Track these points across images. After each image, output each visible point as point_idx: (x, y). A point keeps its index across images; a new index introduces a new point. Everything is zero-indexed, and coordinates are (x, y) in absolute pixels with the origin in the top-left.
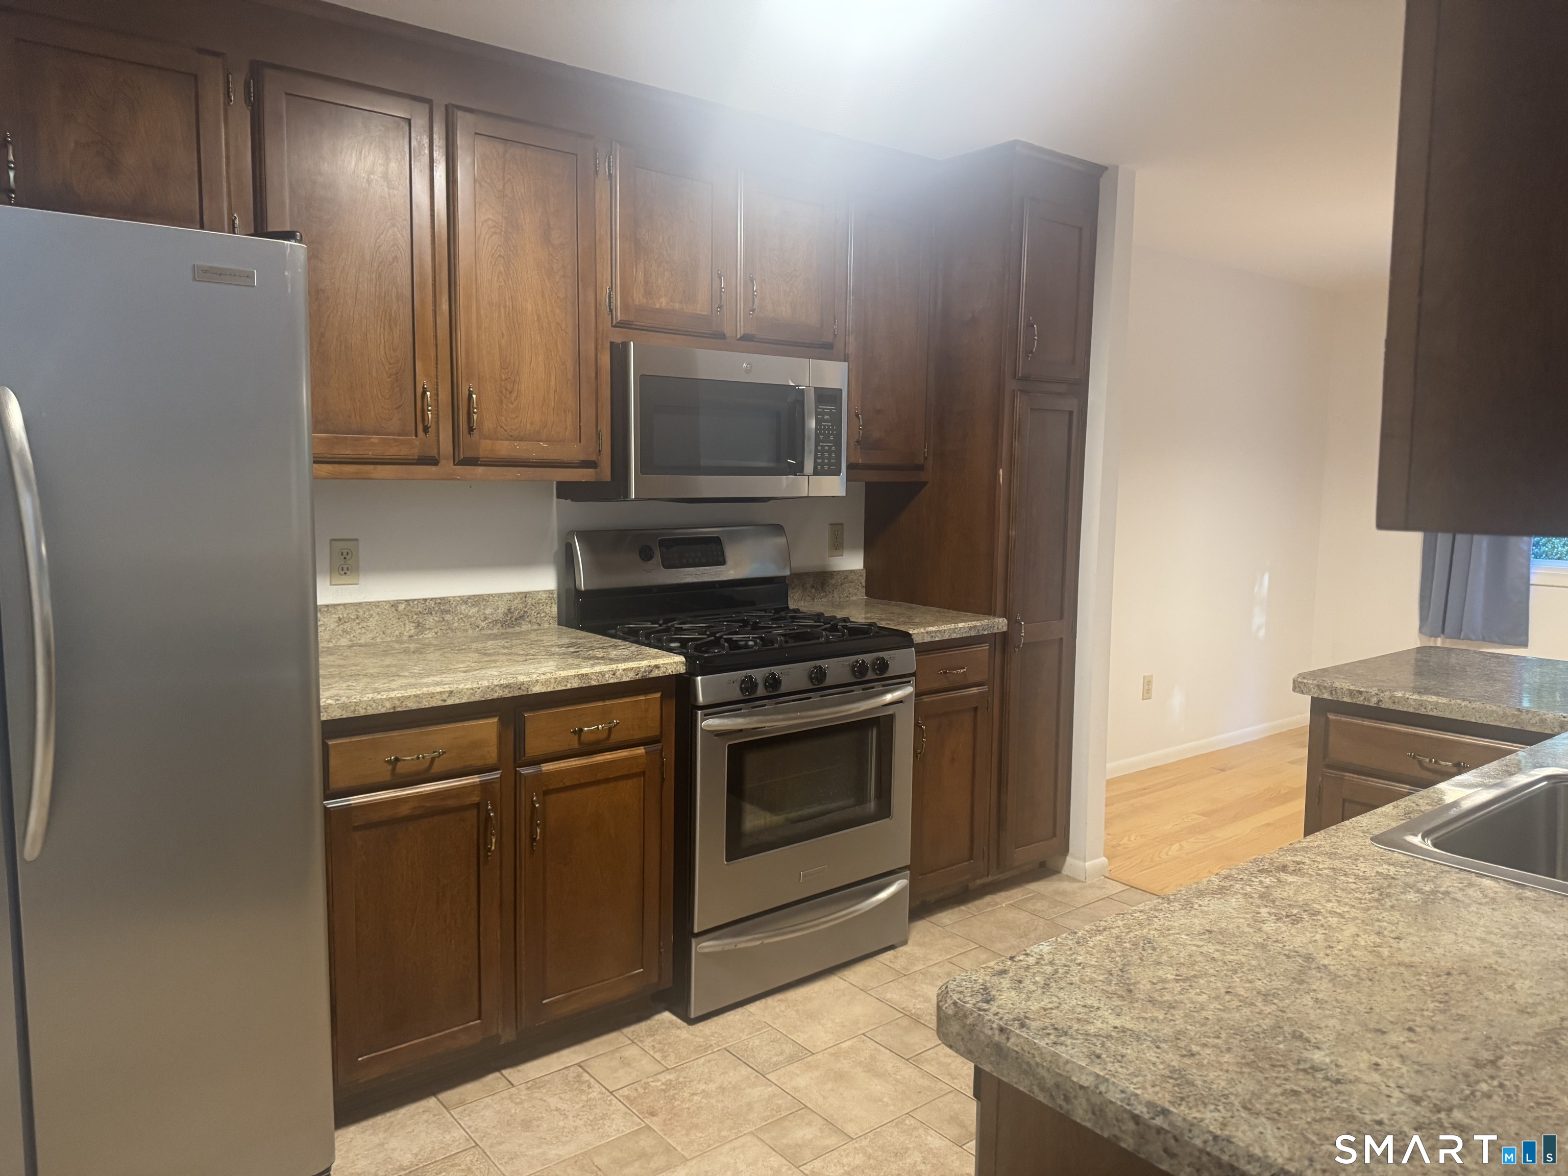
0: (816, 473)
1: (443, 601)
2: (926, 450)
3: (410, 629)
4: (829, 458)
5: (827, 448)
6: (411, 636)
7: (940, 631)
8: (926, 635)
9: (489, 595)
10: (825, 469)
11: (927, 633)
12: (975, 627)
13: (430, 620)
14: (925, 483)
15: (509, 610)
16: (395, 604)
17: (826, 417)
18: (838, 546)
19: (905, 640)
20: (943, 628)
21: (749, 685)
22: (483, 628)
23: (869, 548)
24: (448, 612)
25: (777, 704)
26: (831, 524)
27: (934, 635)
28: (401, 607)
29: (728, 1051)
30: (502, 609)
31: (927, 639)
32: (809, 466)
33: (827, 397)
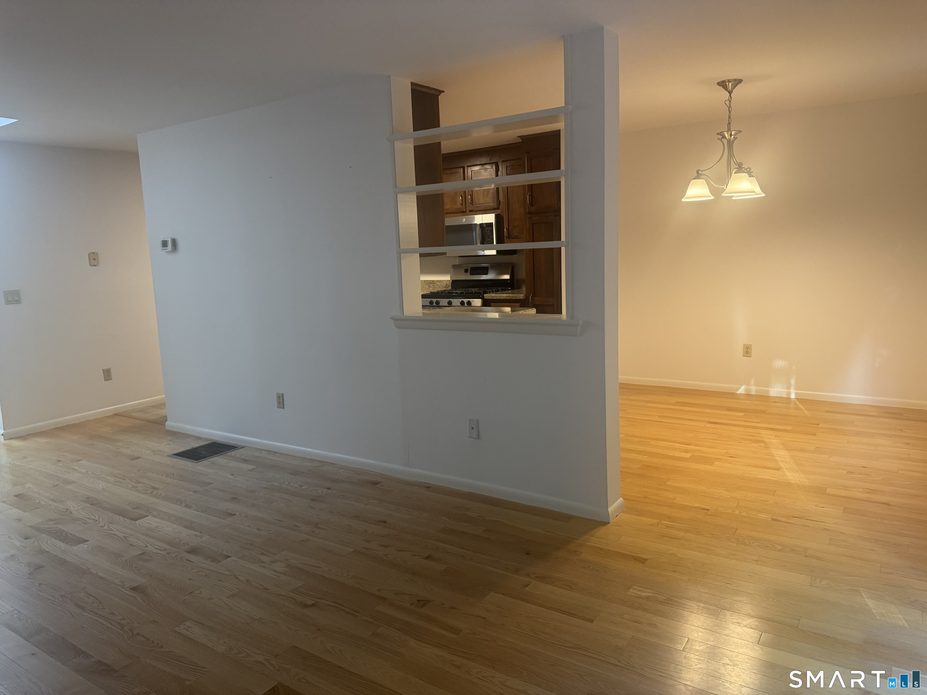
1: (433, 281)
3: (427, 287)
5: (489, 240)
6: (428, 289)
7: (495, 296)
9: (442, 280)
11: (491, 296)
12: (509, 296)
13: (431, 285)
15: (446, 284)
16: (425, 281)
17: (488, 231)
21: (431, 303)
22: (441, 288)
24: (434, 283)
28: (426, 282)
30: (445, 284)
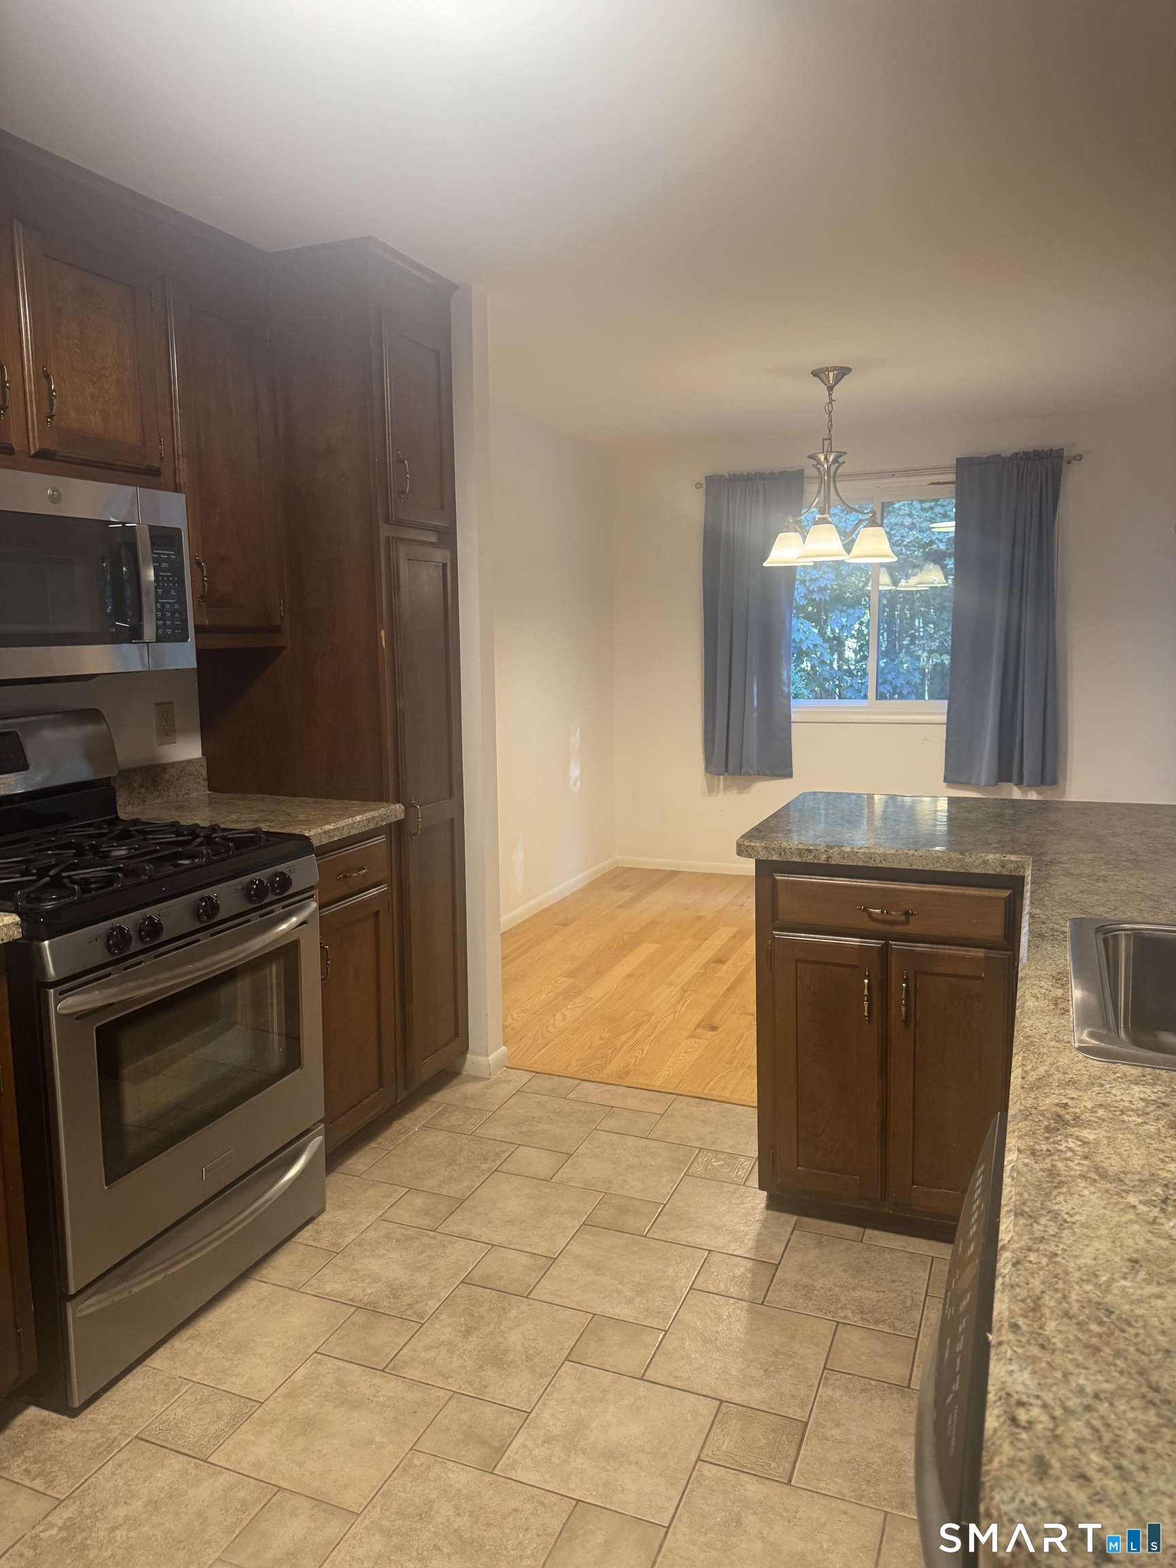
0: (159, 639)
2: (282, 608)
4: (172, 619)
5: (170, 606)
7: (337, 829)
8: (324, 836)
10: (171, 632)
11: (325, 832)
12: (373, 818)
14: (284, 648)
18: (168, 732)
19: (302, 846)
20: (341, 824)
21: (118, 940)
23: (207, 731)
25: (156, 957)
26: (158, 704)
27: (331, 834)
29: (142, 1439)
31: (326, 840)
32: (149, 632)
33: (164, 538)
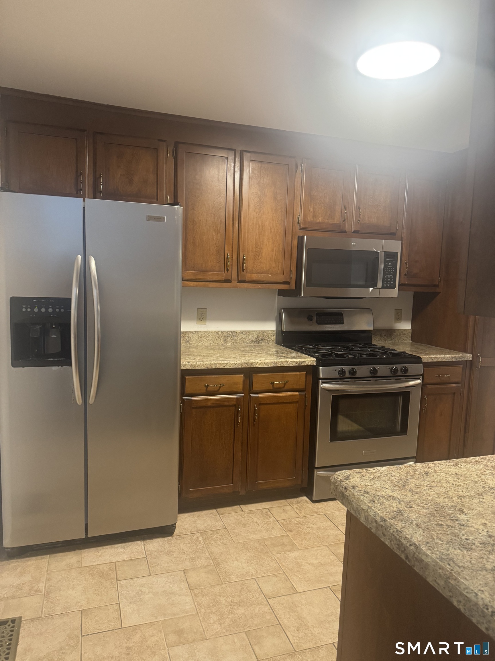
0: (383, 287)
2: (440, 278)
3: (222, 341)
4: (390, 281)
5: (389, 277)
7: (437, 358)
8: (429, 359)
9: (250, 331)
10: (389, 284)
11: (430, 358)
12: (455, 357)
14: (440, 293)
15: (257, 337)
17: (390, 264)
18: (399, 318)
19: (418, 360)
20: (438, 356)
21: (342, 373)
22: (248, 343)
23: (414, 321)
24: (236, 336)
25: (354, 381)
26: (395, 309)
27: (433, 359)
28: (220, 333)
29: (325, 515)
30: (255, 337)
31: (430, 360)
32: (380, 284)
33: (391, 256)
